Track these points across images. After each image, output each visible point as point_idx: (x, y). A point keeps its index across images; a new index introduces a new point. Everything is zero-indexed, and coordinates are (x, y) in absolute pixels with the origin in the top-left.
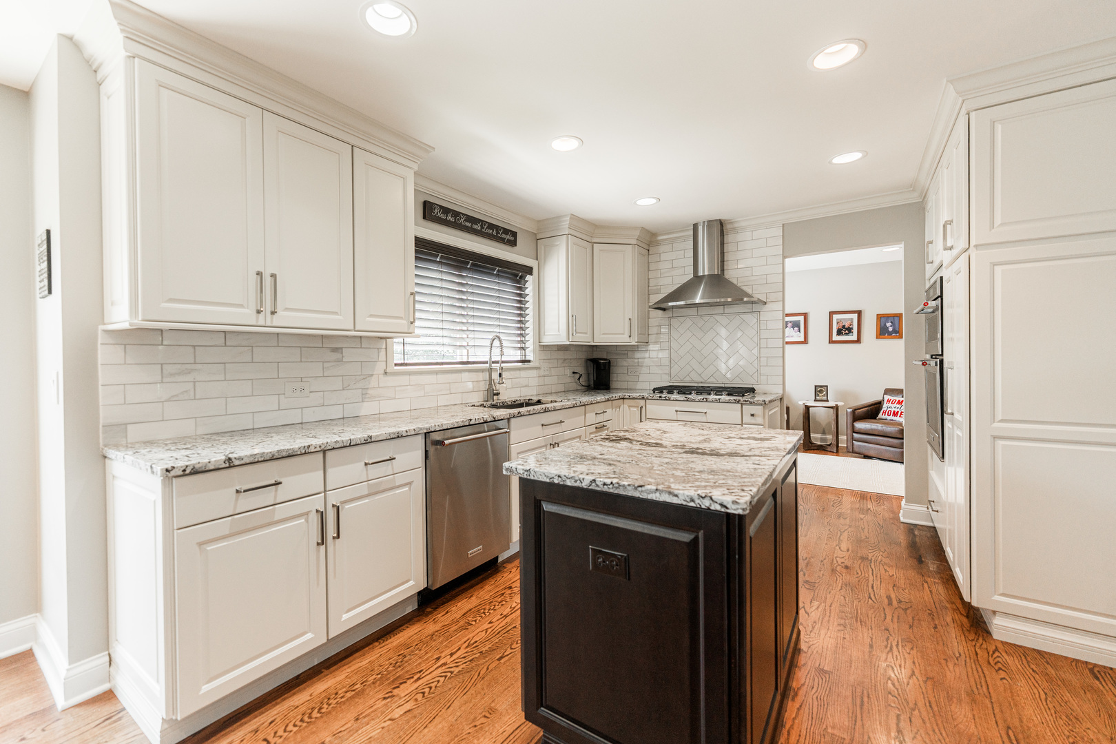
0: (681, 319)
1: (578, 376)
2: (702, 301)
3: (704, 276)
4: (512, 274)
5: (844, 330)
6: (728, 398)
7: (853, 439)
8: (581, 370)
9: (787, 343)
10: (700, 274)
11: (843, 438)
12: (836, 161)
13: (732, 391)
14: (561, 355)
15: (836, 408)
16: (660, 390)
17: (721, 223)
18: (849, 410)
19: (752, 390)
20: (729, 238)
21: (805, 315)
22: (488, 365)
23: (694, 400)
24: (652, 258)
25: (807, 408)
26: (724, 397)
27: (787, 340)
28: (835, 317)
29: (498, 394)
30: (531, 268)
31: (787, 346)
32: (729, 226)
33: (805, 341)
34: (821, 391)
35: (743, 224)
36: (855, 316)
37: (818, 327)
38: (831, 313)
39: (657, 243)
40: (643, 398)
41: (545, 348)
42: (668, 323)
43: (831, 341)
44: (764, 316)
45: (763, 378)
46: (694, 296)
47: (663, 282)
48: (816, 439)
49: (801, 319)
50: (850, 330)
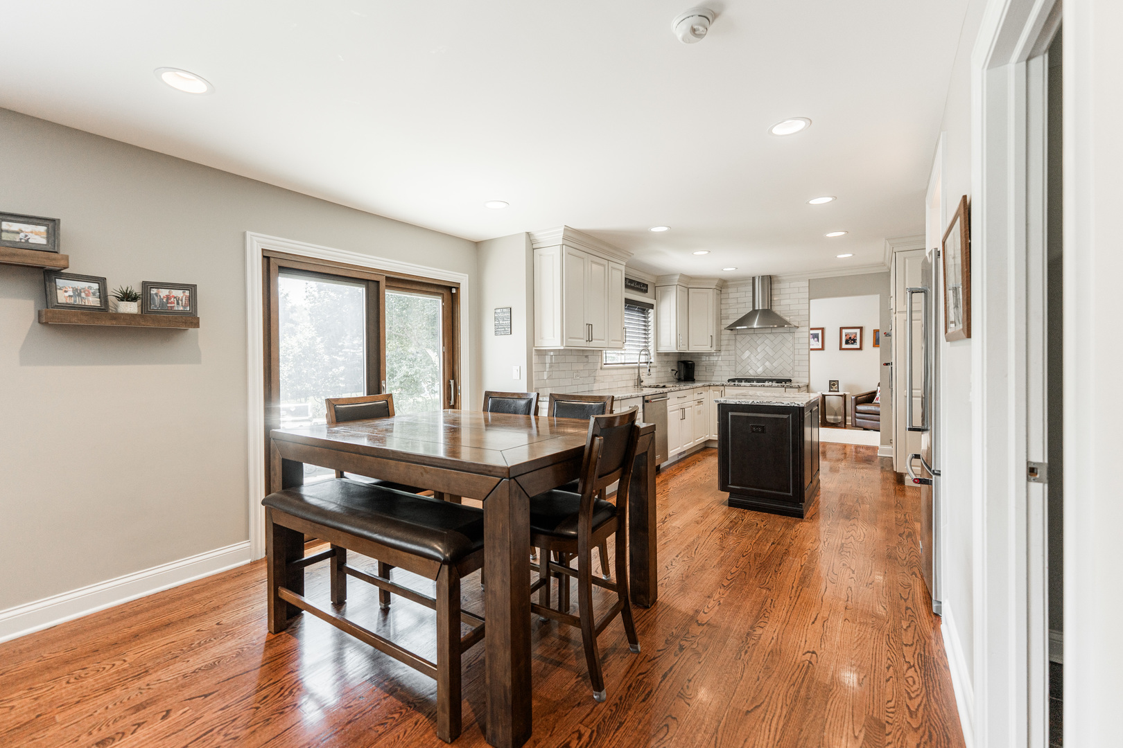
0: (743, 336)
1: (675, 372)
2: (758, 327)
3: (759, 310)
4: (642, 309)
5: (851, 340)
6: (777, 384)
7: (856, 417)
8: (675, 368)
9: (812, 349)
10: (757, 308)
11: (849, 418)
12: (839, 256)
13: (779, 381)
14: (666, 359)
15: (844, 396)
16: (733, 380)
17: (770, 277)
18: (853, 397)
19: (790, 381)
20: (775, 286)
21: (823, 329)
22: (637, 365)
23: (756, 386)
24: (723, 296)
25: (824, 396)
26: (774, 384)
27: (811, 347)
28: (844, 331)
29: (642, 382)
30: (653, 305)
31: (811, 352)
32: (775, 279)
33: (823, 349)
34: (834, 385)
35: (784, 278)
36: (858, 331)
37: (832, 339)
38: (841, 329)
39: (727, 287)
40: (723, 385)
41: (659, 354)
42: (734, 338)
43: (841, 349)
44: (797, 335)
45: (796, 373)
46: (752, 324)
47: (731, 311)
48: (830, 419)
49: (820, 332)
50: (854, 341)
